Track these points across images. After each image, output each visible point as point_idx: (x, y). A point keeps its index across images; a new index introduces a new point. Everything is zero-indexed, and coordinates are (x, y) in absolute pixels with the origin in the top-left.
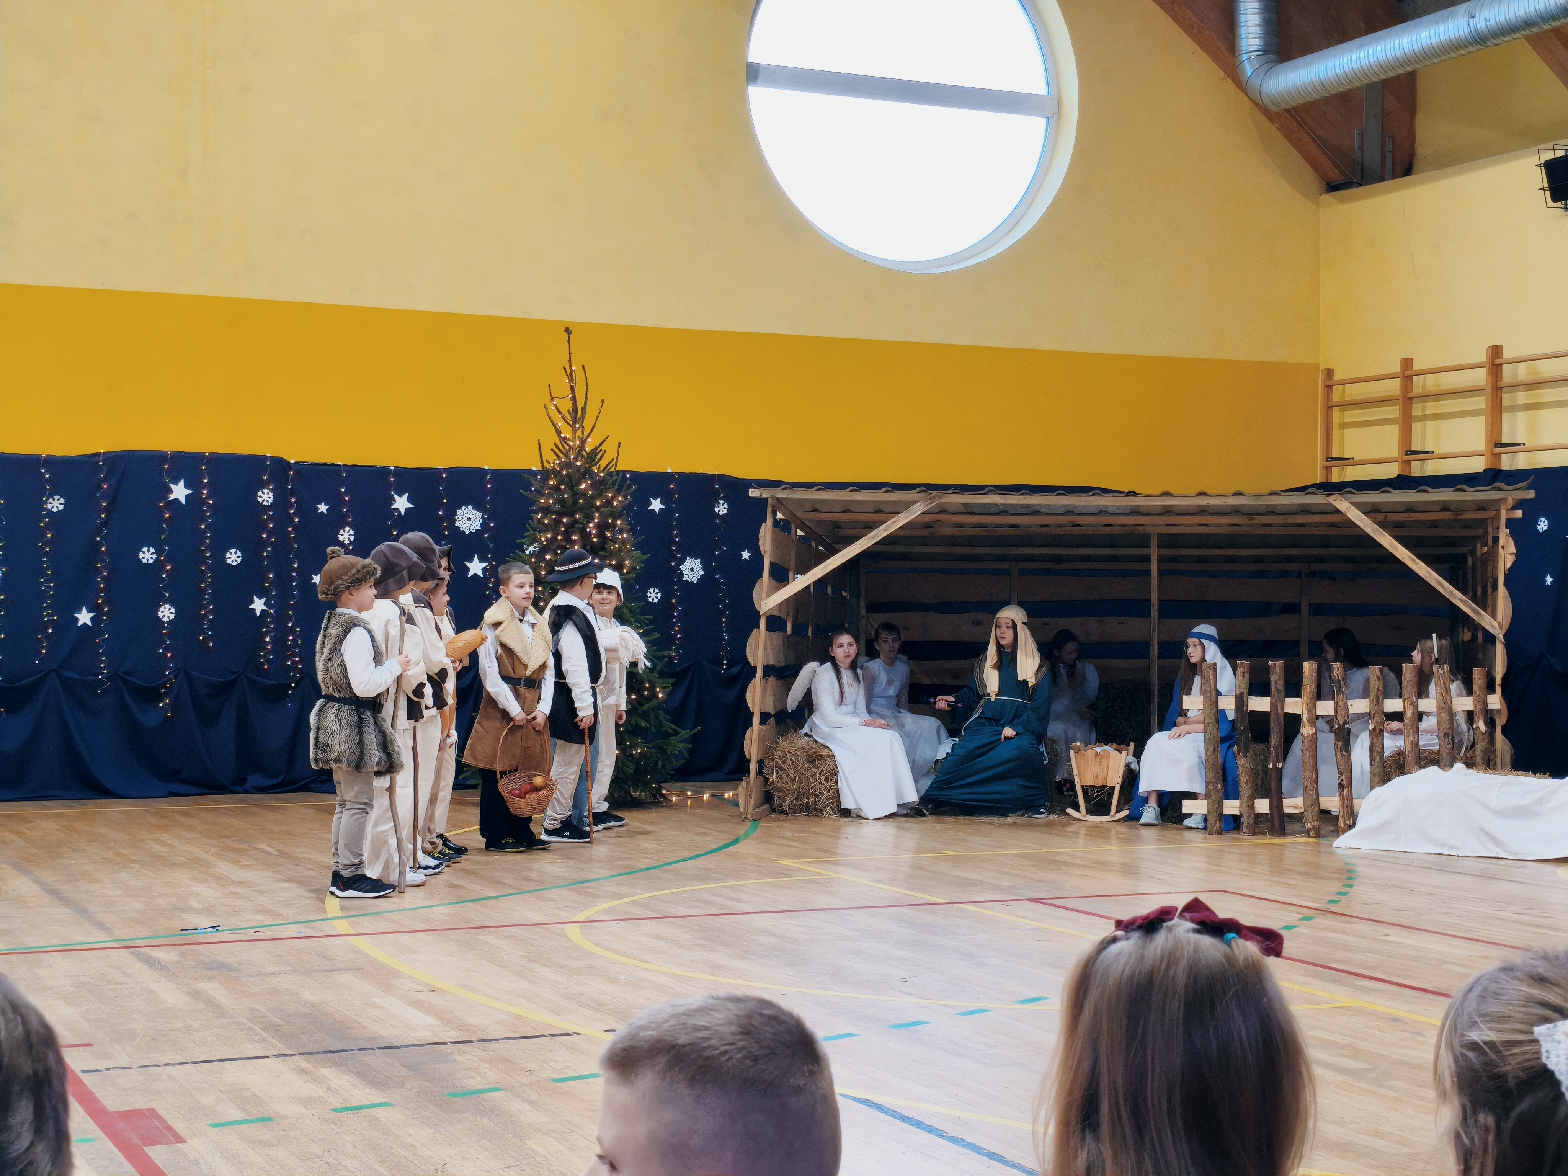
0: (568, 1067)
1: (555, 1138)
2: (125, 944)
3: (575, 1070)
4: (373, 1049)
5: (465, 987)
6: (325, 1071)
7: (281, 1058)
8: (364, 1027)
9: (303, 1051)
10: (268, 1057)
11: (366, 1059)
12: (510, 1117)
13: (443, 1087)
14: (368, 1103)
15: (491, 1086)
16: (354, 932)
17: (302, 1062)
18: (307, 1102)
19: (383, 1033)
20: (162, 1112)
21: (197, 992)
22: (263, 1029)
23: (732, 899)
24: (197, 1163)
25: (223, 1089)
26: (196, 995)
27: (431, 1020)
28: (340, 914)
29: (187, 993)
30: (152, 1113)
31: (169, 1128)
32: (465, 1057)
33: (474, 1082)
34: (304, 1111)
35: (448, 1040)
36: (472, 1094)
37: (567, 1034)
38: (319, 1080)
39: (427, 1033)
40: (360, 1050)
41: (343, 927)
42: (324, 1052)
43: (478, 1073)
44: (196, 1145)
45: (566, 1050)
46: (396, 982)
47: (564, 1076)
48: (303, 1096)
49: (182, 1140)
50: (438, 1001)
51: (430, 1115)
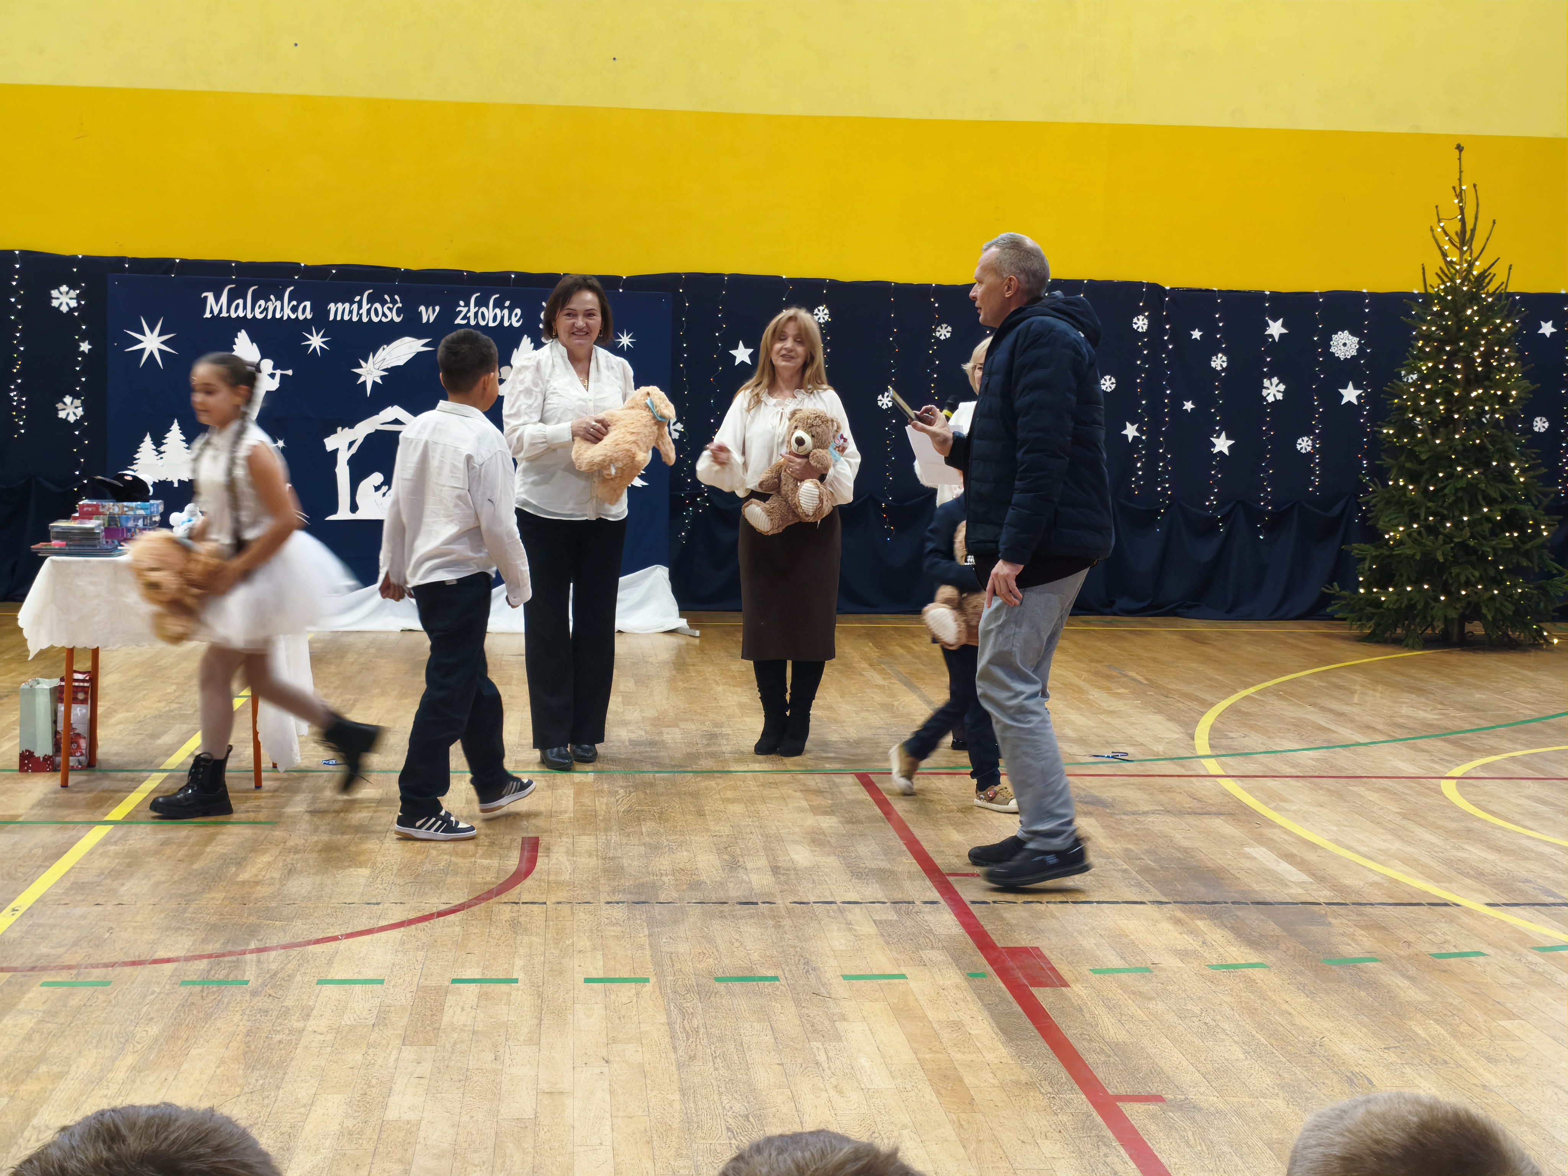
0: (1446, 941)
1: (1437, 1021)
3: (1455, 946)
4: (1247, 904)
5: (1337, 842)
6: (1200, 923)
7: (1155, 907)
8: (1237, 879)
9: (1179, 900)
10: (1144, 903)
11: (1240, 913)
12: (1388, 992)
13: (1318, 952)
14: (1243, 962)
15: (1368, 955)
16: (1224, 774)
17: (1177, 912)
18: (1183, 954)
19: (1256, 887)
20: (1046, 952)
22: (1137, 872)
24: (1081, 1010)
25: (1103, 933)
27: (1304, 877)
28: (1209, 752)
30: (1034, 953)
31: (1053, 969)
32: (1340, 921)
33: (1351, 950)
34: (1181, 964)
35: (1321, 900)
36: (1348, 963)
37: (1446, 905)
38: (1194, 932)
39: (1300, 891)
40: (1232, 903)
41: (1212, 766)
42: (1198, 903)
43: (1354, 940)
44: (1078, 991)
45: (1446, 922)
46: (1268, 832)
47: (1444, 951)
48: (1179, 948)
49: (1066, 985)
50: (1311, 856)
51: (1306, 982)
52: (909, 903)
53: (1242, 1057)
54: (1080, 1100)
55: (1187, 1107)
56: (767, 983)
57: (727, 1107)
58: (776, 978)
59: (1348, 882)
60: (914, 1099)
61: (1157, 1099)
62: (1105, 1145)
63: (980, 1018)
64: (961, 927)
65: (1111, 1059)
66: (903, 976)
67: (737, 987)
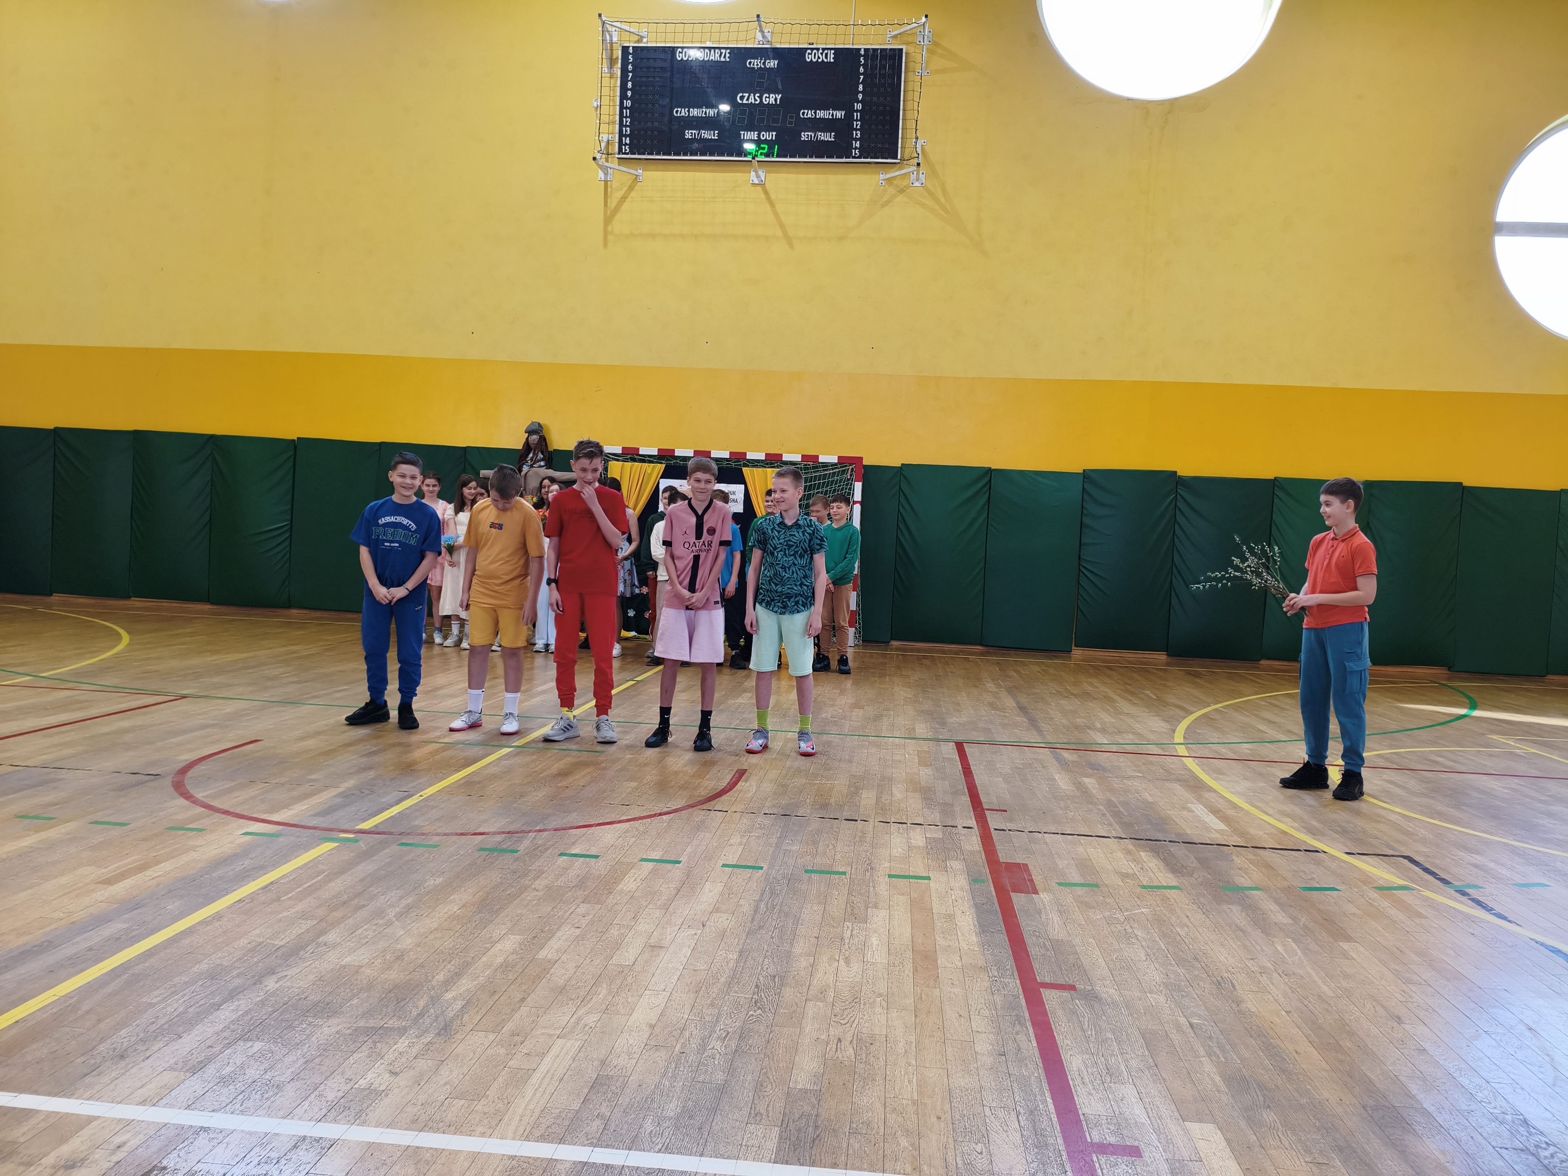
0: (1313, 879)
1: (1294, 940)
2: (1050, 746)
3: (1318, 882)
4: (1179, 842)
5: (1249, 803)
6: (1143, 854)
7: (1117, 840)
8: (1177, 824)
9: (1133, 836)
10: (1109, 837)
11: (1172, 849)
12: (1263, 914)
13: (1219, 880)
14: (1165, 884)
15: (1254, 885)
16: (1187, 755)
17: (1129, 844)
18: (1125, 876)
19: (1189, 832)
20: (1031, 867)
21: (1080, 783)
22: (1112, 816)
23: (1453, 761)
24: (1040, 913)
25: (1074, 856)
26: (1079, 786)
27: (1222, 826)
28: (1182, 742)
29: (1074, 784)
30: (1023, 868)
31: (1032, 881)
32: (1239, 859)
33: (1242, 881)
34: (1121, 883)
35: (1231, 843)
36: (1239, 889)
37: (1317, 851)
38: (1137, 861)
39: (1217, 835)
40: (1170, 841)
41: (1182, 750)
42: (1146, 840)
43: (1247, 873)
44: (1044, 897)
45: (1314, 864)
46: (1207, 795)
47: (1309, 886)
48: (1123, 871)
49: (1036, 892)
50: (1230, 812)
51: (1206, 903)
52: (954, 827)
53: (1144, 958)
54: (1014, 984)
55: (1091, 997)
56: (837, 876)
57: (764, 969)
58: (844, 873)
59: (1253, 831)
60: (897, 973)
61: (1072, 988)
62: (1020, 1023)
63: (968, 913)
64: (981, 846)
65: (1048, 953)
66: (929, 878)
67: (815, 877)
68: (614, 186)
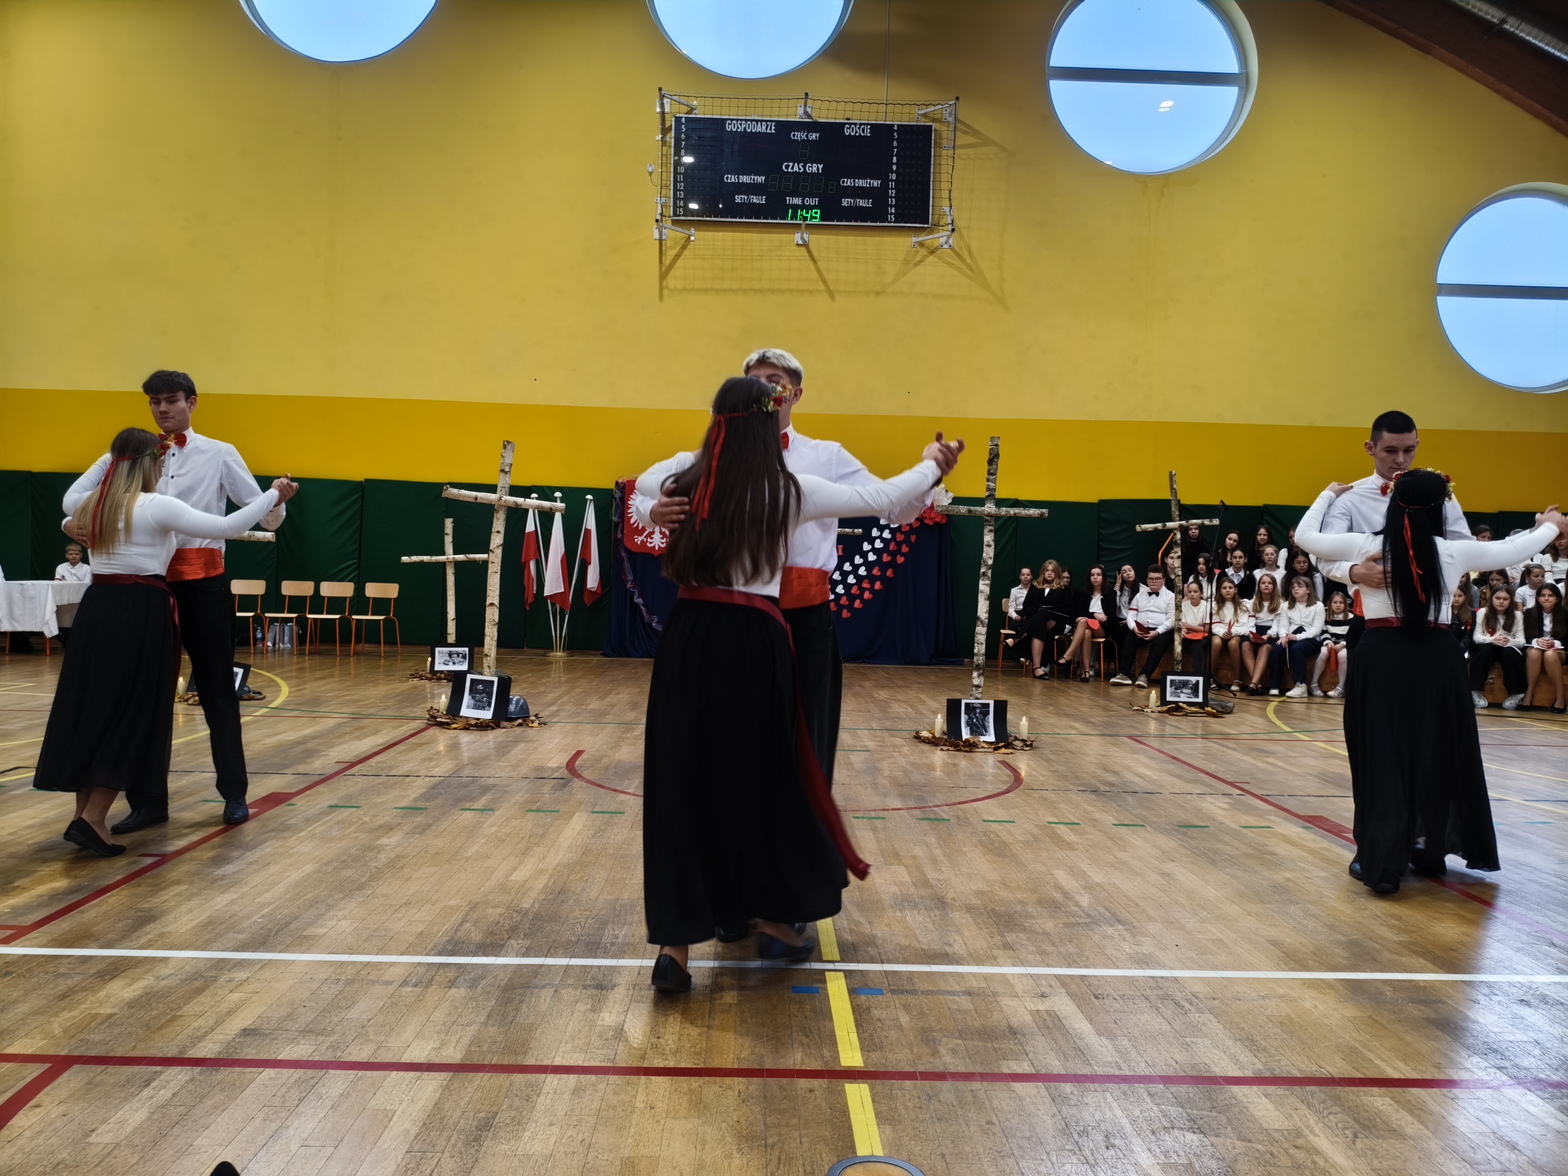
20: (1328, 818)
28: (1292, 731)
30: (1323, 819)
31: (1342, 826)
41: (1302, 737)
52: (1230, 795)
56: (1206, 829)
63: (1335, 847)
64: (1270, 806)
66: (1271, 827)
67: (1193, 830)
68: (668, 245)
